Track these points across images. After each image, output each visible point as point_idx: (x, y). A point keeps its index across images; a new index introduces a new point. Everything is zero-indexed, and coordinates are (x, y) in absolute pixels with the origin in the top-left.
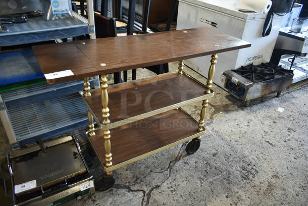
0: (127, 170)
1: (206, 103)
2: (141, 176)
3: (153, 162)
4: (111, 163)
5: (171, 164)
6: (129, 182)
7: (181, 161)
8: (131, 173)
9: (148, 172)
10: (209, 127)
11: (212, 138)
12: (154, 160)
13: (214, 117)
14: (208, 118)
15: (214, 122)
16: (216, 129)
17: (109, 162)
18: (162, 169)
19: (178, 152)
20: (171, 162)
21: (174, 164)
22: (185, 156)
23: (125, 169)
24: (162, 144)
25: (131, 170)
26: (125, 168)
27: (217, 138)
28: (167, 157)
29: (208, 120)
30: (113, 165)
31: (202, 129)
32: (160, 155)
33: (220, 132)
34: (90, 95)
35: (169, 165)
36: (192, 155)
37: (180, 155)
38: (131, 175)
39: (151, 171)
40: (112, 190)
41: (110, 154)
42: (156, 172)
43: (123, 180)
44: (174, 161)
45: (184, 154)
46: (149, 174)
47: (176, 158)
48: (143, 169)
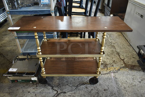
0: (58, 79)
1: (100, 60)
2: (62, 84)
3: (71, 81)
4: (45, 73)
5: (78, 85)
6: (55, 85)
7: (84, 86)
11: (111, 80)
12: (72, 80)
13: (121, 70)
14: (117, 69)
15: (119, 72)
16: (117, 76)
18: (73, 85)
19: (87, 80)
20: (80, 84)
22: (89, 84)
23: (57, 79)
25: (59, 80)
28: (79, 81)
29: (116, 70)
32: (77, 79)
33: (118, 79)
34: (46, 41)
36: (92, 85)
37: (86, 83)
38: (58, 82)
39: (67, 84)
40: (46, 85)
41: (44, 69)
42: (69, 86)
43: (53, 83)
44: (82, 84)
45: (89, 83)
46: (65, 85)
47: (83, 83)
48: (64, 82)
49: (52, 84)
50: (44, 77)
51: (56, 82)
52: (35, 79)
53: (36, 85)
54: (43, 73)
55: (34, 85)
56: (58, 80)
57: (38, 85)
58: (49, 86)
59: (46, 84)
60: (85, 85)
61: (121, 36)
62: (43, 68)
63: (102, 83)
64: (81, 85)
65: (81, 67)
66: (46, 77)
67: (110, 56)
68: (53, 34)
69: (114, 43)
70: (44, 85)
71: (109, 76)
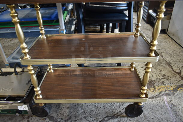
0: (68, 108)
1: (149, 68)
2: (74, 117)
3: (92, 111)
4: (41, 97)
5: (105, 119)
6: (61, 119)
7: (116, 120)
8: (69, 112)
9: (81, 117)
10: (167, 98)
11: (164, 109)
12: (93, 109)
13: (178, 90)
14: (172, 89)
15: (176, 94)
16: (174, 102)
17: (38, 95)
18: (95, 120)
19: (120, 109)
20: (107, 117)
21: (109, 119)
22: (124, 117)
23: (67, 107)
25: (70, 109)
26: (68, 105)
27: (170, 111)
28: (107, 111)
29: (170, 91)
30: (43, 98)
31: (144, 96)
32: (102, 106)
33: (178, 107)
35: (104, 118)
36: (131, 119)
37: (119, 114)
38: (68, 114)
39: (85, 118)
40: (46, 119)
41: (38, 89)
42: (88, 120)
43: (59, 115)
44: (111, 117)
45: (124, 114)
46: (81, 119)
47: (115, 115)
48: (79, 113)
49: (56, 117)
50: (40, 105)
51: (65, 114)
52: (23, 107)
53: (27, 120)
54: (38, 97)
55: (24, 118)
56: (68, 110)
57: (31, 119)
58: (50, 120)
60: (117, 118)
61: (168, 40)
62: (36, 88)
63: (149, 114)
64: (110, 118)
65: (109, 85)
67: (156, 68)
68: (58, 29)
69: (159, 49)
70: (42, 118)
71: (160, 102)
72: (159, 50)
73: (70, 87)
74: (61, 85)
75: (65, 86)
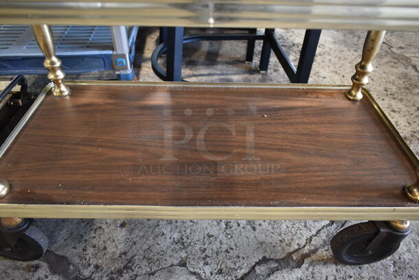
0: (123, 225)
2: (145, 263)
6: (97, 267)
7: (298, 273)
8: (127, 240)
9: (170, 261)
12: (214, 231)
18: (220, 272)
19: (307, 234)
20: (265, 260)
21: (272, 272)
22: (325, 262)
24: (225, 193)
25: (131, 231)
28: (262, 237)
30: (14, 197)
35: (253, 267)
36: (350, 270)
37: (306, 250)
38: (121, 247)
39: (183, 264)
40: (37, 267)
42: (194, 274)
43: (90, 251)
44: (277, 261)
45: (326, 252)
46: (170, 269)
47: (290, 254)
48: (164, 243)
49: (76, 260)
51: (111, 249)
56: (121, 234)
58: (54, 272)
59: (36, 262)
60: (299, 266)
63: (409, 251)
64: (274, 265)
66: (29, 221)
67: (401, 100)
69: (401, 48)
70: (25, 264)
72: (402, 50)
73: (128, 154)
74: (92, 146)
75: (106, 147)
